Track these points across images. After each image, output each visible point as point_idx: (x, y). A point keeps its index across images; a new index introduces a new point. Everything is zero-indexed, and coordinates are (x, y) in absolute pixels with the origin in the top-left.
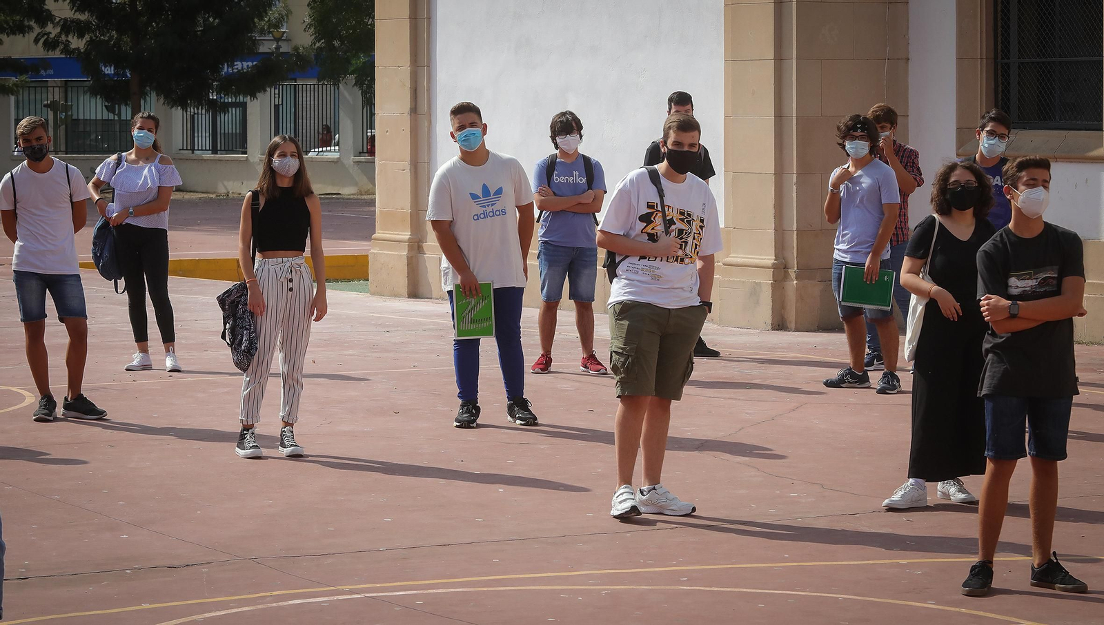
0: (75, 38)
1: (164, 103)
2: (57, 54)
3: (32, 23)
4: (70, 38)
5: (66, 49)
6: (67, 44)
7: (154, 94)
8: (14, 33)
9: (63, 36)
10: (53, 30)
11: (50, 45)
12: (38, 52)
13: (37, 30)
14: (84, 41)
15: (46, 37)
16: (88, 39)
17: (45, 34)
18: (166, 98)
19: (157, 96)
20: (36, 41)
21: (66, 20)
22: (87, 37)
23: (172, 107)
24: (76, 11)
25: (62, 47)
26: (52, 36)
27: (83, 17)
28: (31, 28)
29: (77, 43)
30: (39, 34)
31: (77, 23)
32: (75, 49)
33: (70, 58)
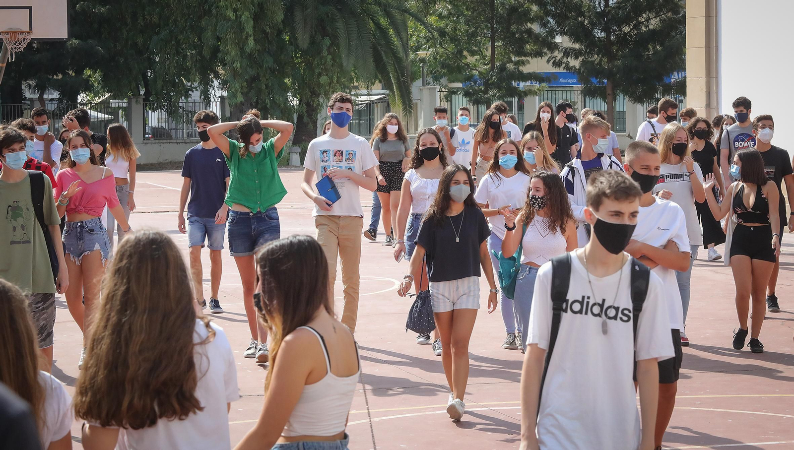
0: (572, 59)
1: (629, 101)
2: (561, 70)
3: (545, 50)
4: (569, 59)
5: (567, 67)
6: (567, 64)
7: (622, 96)
8: (536, 57)
9: (565, 58)
10: (558, 55)
11: (557, 64)
12: (550, 69)
13: (549, 55)
14: (578, 61)
15: (554, 59)
16: (581, 60)
17: (554, 57)
18: (630, 97)
19: (624, 96)
20: (548, 61)
21: (566, 49)
22: (581, 59)
23: (634, 103)
24: (573, 43)
25: (564, 65)
26: (558, 58)
27: (577, 46)
28: (546, 54)
29: (575, 63)
30: (550, 57)
31: (574, 50)
32: (572, 67)
33: (569, 72)
